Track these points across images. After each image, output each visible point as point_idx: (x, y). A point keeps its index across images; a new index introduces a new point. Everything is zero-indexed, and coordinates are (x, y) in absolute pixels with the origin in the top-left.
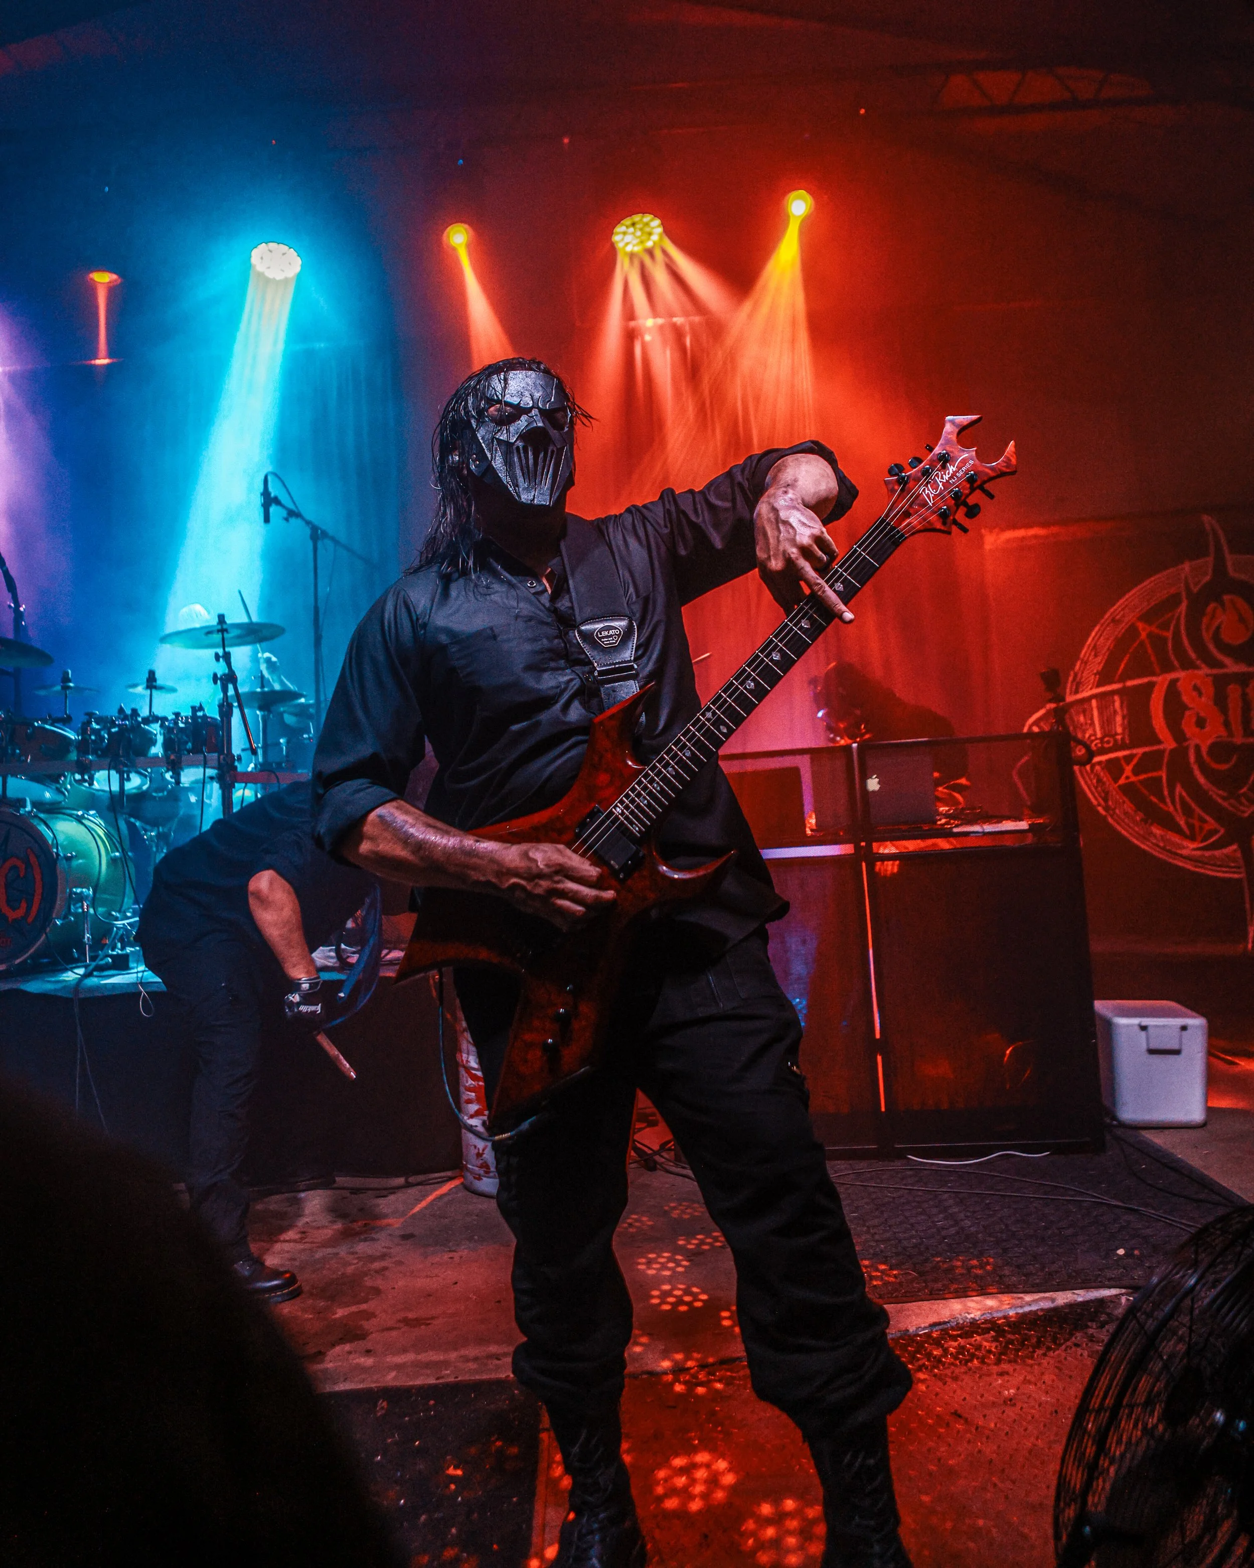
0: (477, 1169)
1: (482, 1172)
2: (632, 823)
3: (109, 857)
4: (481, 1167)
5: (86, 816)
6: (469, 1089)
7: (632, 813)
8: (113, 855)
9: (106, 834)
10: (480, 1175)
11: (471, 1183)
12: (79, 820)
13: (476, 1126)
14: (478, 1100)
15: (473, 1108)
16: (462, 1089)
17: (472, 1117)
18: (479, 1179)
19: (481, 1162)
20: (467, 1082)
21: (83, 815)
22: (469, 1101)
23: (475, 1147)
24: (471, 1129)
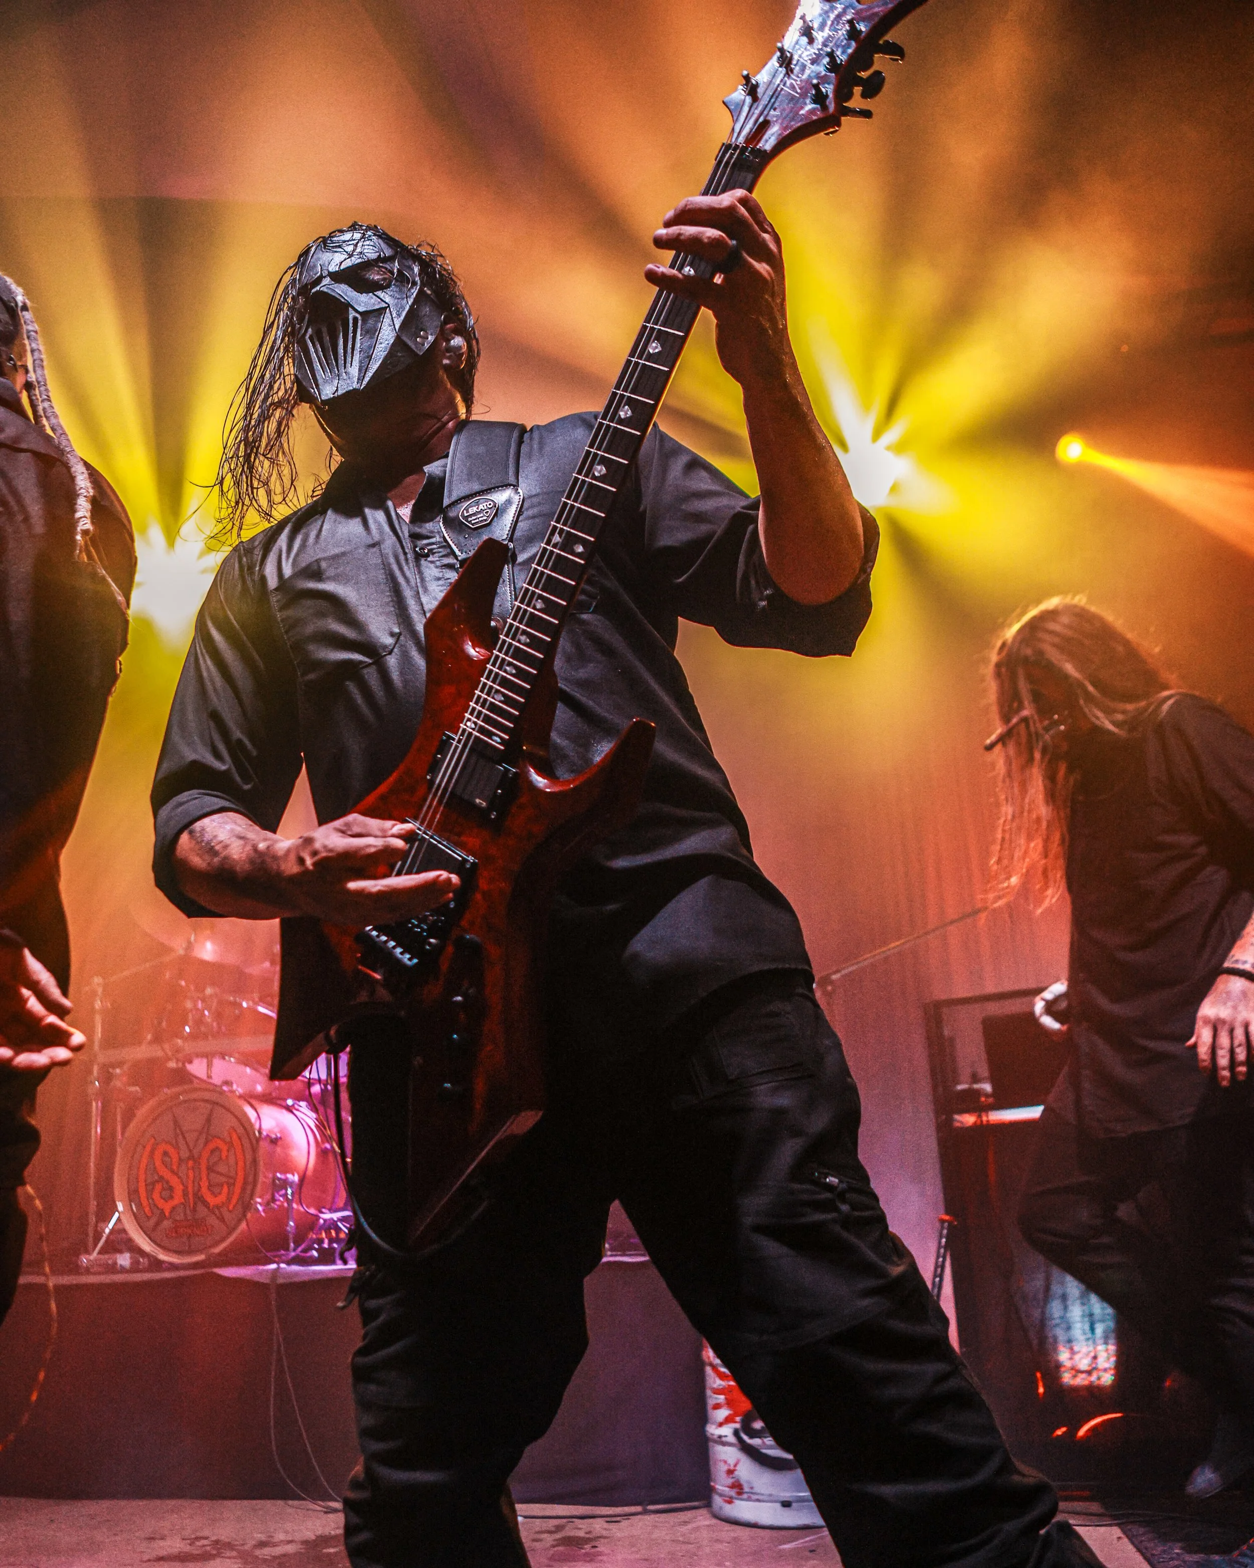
0: (727, 1489)
1: (733, 1493)
2: (490, 735)
3: (319, 1149)
4: (732, 1486)
5: (296, 1106)
6: (718, 1392)
7: (487, 719)
8: (323, 1146)
9: (316, 1126)
10: (731, 1497)
11: (721, 1508)
12: (289, 1109)
13: (726, 1436)
14: (730, 1403)
15: (723, 1413)
16: (709, 1393)
17: (721, 1425)
18: (730, 1501)
19: (733, 1480)
20: (715, 1382)
21: (293, 1105)
22: (717, 1407)
23: (725, 1462)
24: (720, 1441)
